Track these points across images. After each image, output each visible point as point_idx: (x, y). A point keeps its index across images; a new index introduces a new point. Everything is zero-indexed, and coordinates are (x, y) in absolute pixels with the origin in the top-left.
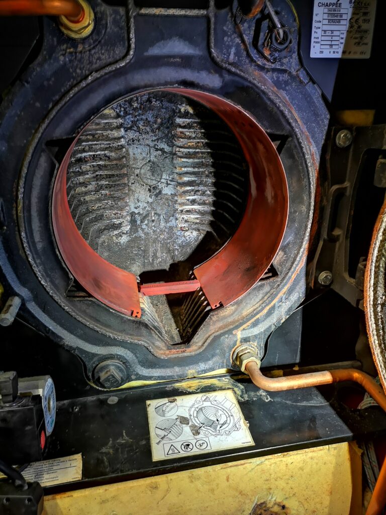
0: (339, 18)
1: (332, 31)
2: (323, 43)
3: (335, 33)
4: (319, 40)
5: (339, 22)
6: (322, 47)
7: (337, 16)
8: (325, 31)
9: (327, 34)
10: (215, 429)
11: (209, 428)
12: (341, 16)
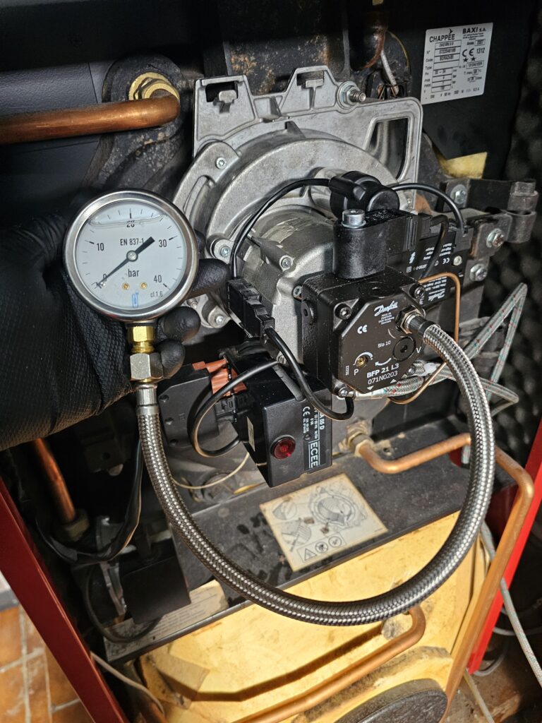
0: (451, 53)
1: (444, 70)
2: (434, 85)
3: (448, 71)
4: (430, 82)
5: (452, 57)
6: (434, 90)
7: (449, 51)
8: (437, 70)
9: (439, 74)
10: (343, 521)
11: (336, 522)
12: (454, 50)
